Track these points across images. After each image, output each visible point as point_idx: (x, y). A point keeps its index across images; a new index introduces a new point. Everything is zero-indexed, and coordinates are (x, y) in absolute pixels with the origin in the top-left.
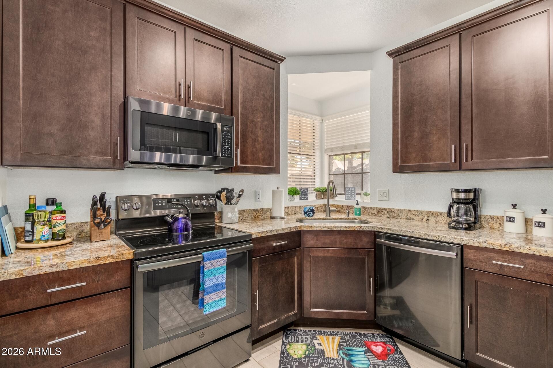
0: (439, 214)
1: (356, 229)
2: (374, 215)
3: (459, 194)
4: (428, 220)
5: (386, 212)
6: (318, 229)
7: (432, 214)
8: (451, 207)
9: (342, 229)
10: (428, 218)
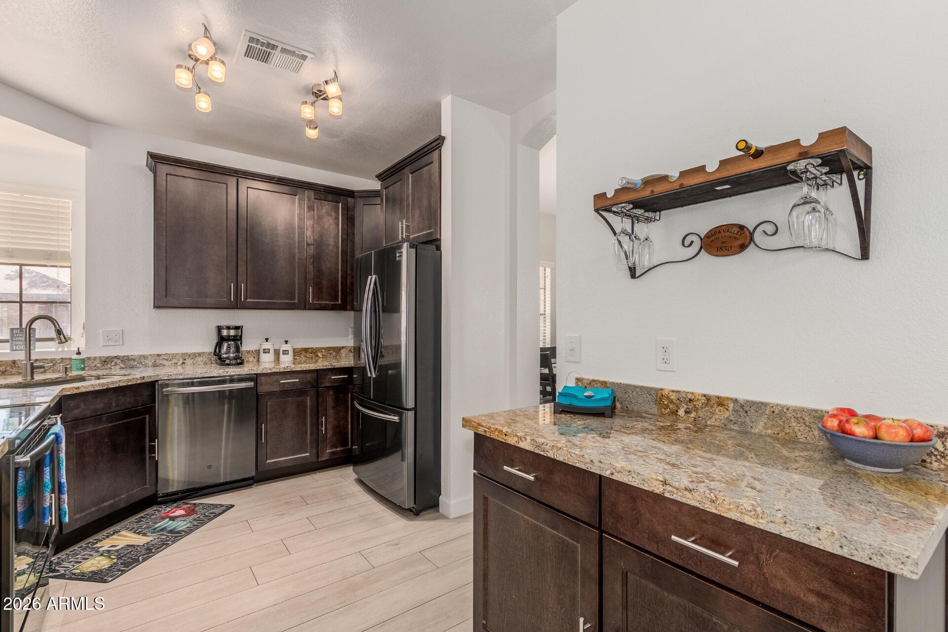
0: (197, 355)
1: (138, 382)
2: (96, 368)
3: (229, 331)
4: (183, 363)
5: (118, 361)
6: (88, 390)
7: (189, 356)
8: (219, 345)
9: (121, 384)
10: (184, 361)
